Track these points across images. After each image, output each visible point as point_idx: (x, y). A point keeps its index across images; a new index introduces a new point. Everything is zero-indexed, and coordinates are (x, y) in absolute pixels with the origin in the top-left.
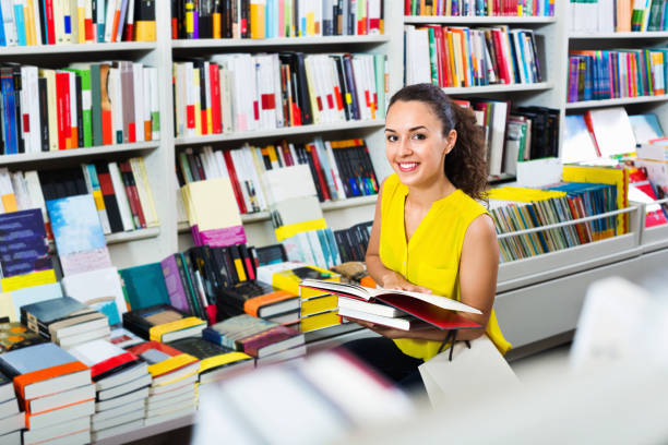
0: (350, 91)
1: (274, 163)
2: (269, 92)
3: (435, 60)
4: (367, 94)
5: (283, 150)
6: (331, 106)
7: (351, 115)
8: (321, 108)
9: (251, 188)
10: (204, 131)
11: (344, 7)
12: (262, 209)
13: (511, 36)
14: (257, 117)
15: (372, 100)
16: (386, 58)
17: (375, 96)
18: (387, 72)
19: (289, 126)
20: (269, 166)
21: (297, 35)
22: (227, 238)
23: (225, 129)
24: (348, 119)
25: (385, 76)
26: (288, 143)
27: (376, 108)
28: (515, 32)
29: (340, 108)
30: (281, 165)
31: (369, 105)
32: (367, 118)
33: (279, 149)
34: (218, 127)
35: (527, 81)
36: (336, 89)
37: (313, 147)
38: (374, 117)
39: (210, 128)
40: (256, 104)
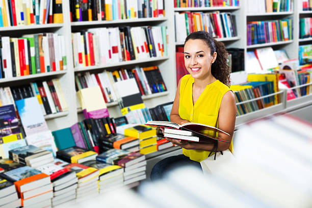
0: (151, 43)
1: (118, 79)
2: (115, 45)
3: (188, 28)
4: (159, 44)
5: (122, 73)
6: (143, 51)
7: (152, 55)
8: (138, 52)
9: (109, 90)
10: (87, 65)
11: (147, 5)
12: (114, 100)
13: (221, 16)
14: (110, 57)
15: (161, 47)
16: (166, 28)
17: (163, 45)
18: (167, 34)
19: (125, 61)
20: (116, 80)
21: (127, 18)
22: (100, 115)
23: (96, 63)
24: (151, 56)
25: (167, 36)
26: (124, 69)
27: (163, 51)
28: (223, 14)
29: (147, 52)
30: (121, 80)
31: (160, 50)
32: (159, 56)
33: (120, 72)
34: (93, 63)
35: (229, 36)
36: (145, 43)
37: (135, 71)
38: (162, 55)
39: (89, 63)
40: (110, 51)
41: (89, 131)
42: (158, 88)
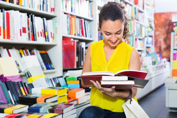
0: (47, 31)
1: (23, 55)
2: (24, 27)
3: (68, 25)
4: (51, 33)
5: (26, 51)
6: (41, 36)
7: (47, 40)
8: (39, 36)
9: (18, 63)
10: (4, 38)
11: (45, 1)
12: (22, 71)
13: (85, 22)
14: (21, 35)
15: (53, 36)
16: (56, 22)
17: (53, 34)
18: (56, 27)
19: (30, 40)
20: (21, 57)
21: (33, 8)
23: (11, 38)
24: (46, 41)
25: (56, 28)
26: (27, 49)
27: (54, 39)
28: (86, 21)
29: (44, 37)
30: (25, 55)
31: (52, 37)
32: (51, 42)
33: (24, 51)
34: (9, 37)
35: (88, 37)
36: (43, 30)
37: (33, 52)
38: (53, 41)
39: (6, 37)
40: (21, 30)
41: (9, 91)
42: (50, 66)
